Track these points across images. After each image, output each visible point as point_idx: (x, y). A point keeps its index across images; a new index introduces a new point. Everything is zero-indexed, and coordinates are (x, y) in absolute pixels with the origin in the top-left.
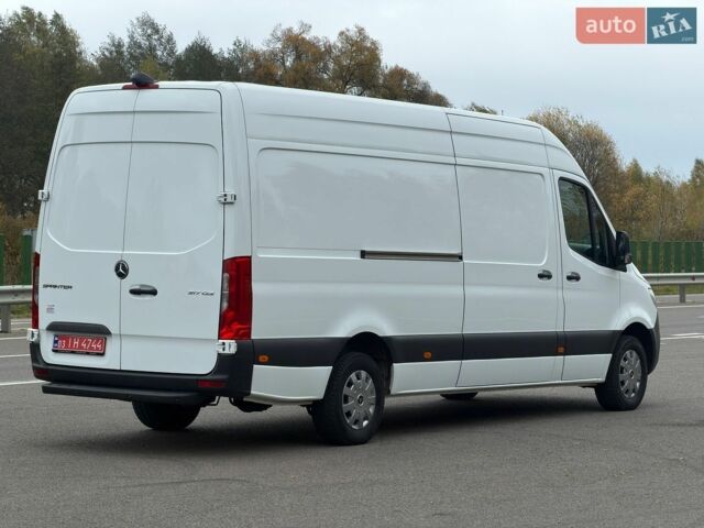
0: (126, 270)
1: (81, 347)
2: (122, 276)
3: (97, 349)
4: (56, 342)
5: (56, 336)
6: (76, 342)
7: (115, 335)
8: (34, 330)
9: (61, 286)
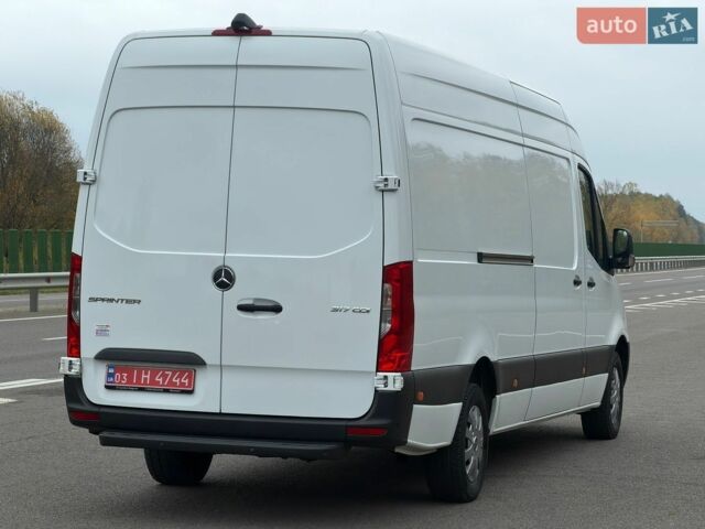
0: (231, 278)
1: (153, 382)
2: (223, 286)
3: (182, 384)
4: (109, 375)
5: (109, 367)
6: (146, 377)
7: (212, 366)
8: (74, 359)
9: (122, 300)
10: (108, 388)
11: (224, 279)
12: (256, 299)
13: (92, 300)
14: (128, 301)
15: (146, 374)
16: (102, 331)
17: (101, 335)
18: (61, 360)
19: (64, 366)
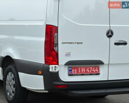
1: (86, 72)
2: (110, 37)
3: (96, 72)
4: (70, 71)
6: (83, 70)
8: (57, 66)
9: (76, 43)
10: (69, 75)
11: (110, 34)
12: (120, 41)
13: (63, 43)
14: (78, 43)
15: (83, 69)
16: (68, 55)
17: (67, 56)
18: (51, 66)
19: (52, 68)
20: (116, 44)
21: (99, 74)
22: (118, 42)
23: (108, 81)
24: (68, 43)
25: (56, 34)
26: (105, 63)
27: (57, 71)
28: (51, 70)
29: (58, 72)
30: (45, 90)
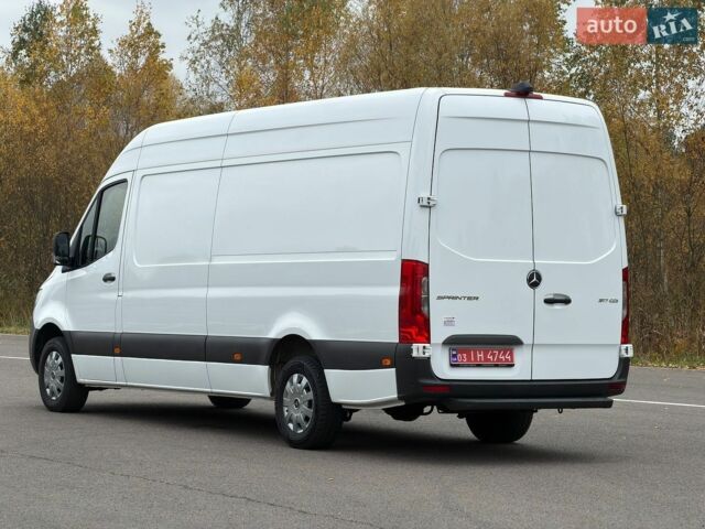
0: (539, 279)
1: (486, 359)
2: (534, 285)
3: (507, 360)
4: (453, 356)
5: (452, 350)
6: (480, 355)
7: (528, 345)
8: (427, 345)
9: (465, 298)
10: (452, 366)
11: (534, 280)
12: (555, 295)
13: (439, 298)
14: (469, 298)
15: (480, 353)
16: (449, 322)
17: (448, 325)
18: (415, 346)
19: (417, 350)
20: (548, 301)
21: (513, 365)
22: (551, 297)
23: (532, 381)
24: (449, 298)
25: (424, 279)
26: (525, 342)
27: (427, 355)
28: (415, 354)
29: (429, 358)
30: (400, 398)
